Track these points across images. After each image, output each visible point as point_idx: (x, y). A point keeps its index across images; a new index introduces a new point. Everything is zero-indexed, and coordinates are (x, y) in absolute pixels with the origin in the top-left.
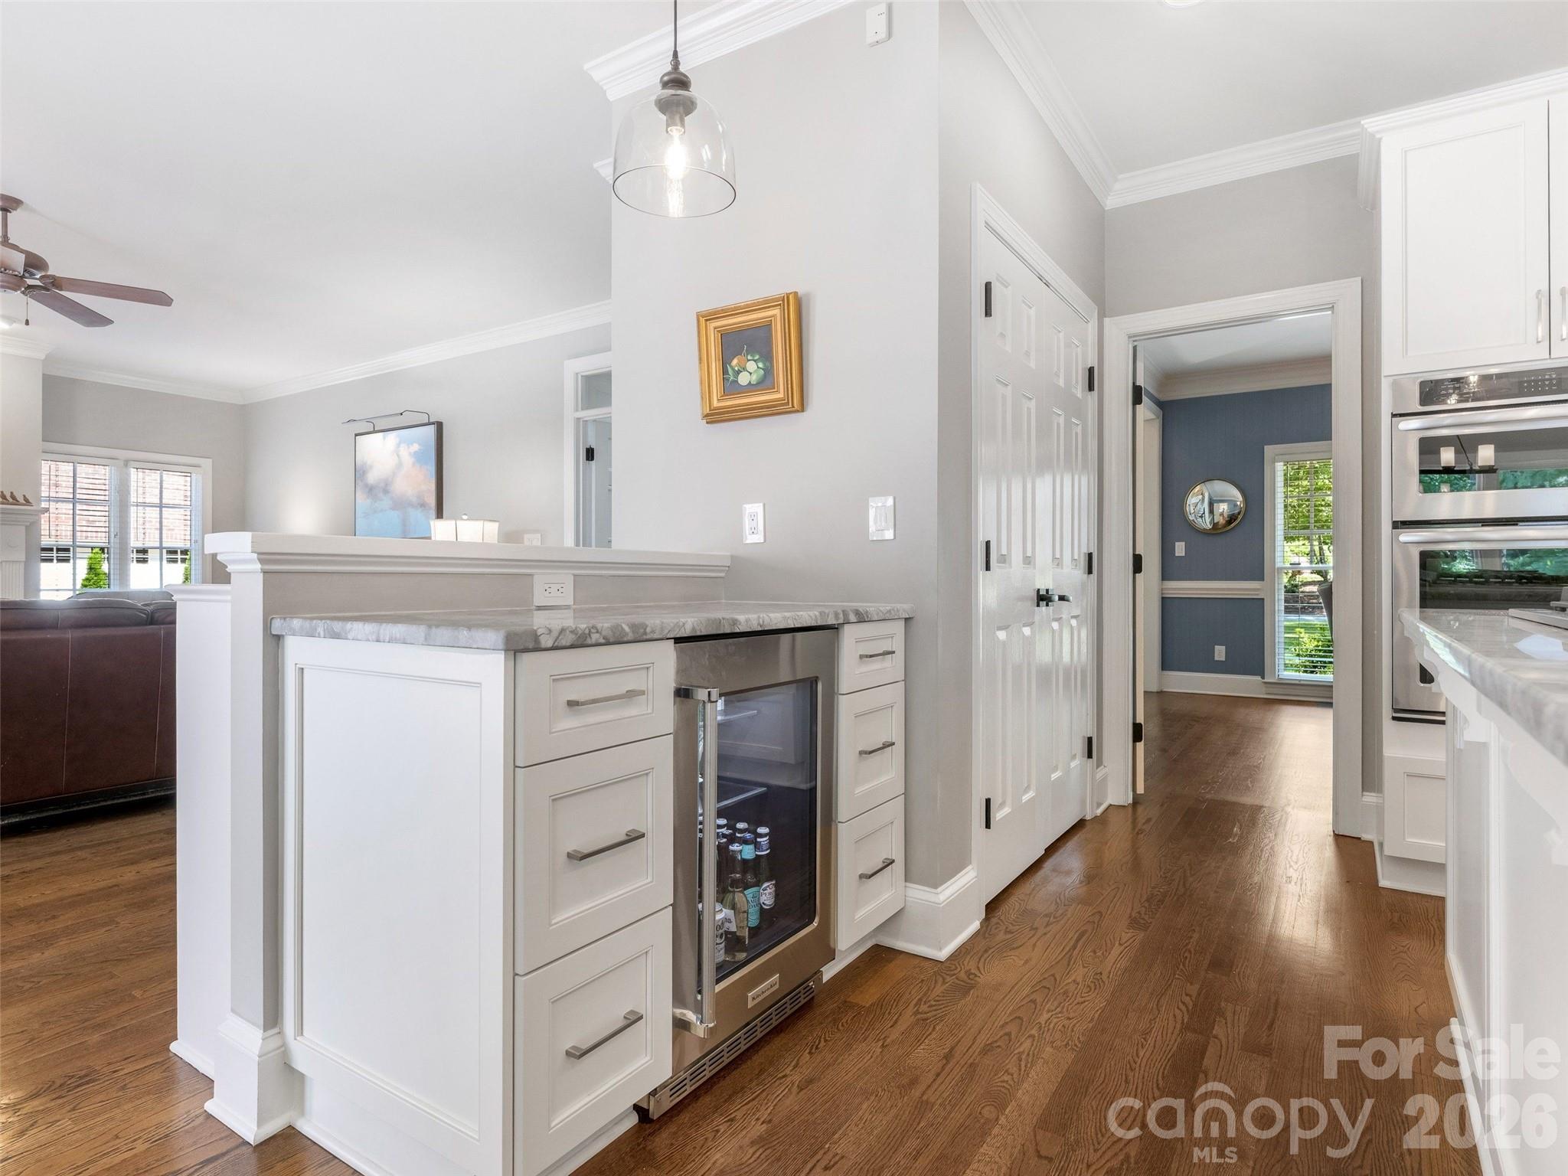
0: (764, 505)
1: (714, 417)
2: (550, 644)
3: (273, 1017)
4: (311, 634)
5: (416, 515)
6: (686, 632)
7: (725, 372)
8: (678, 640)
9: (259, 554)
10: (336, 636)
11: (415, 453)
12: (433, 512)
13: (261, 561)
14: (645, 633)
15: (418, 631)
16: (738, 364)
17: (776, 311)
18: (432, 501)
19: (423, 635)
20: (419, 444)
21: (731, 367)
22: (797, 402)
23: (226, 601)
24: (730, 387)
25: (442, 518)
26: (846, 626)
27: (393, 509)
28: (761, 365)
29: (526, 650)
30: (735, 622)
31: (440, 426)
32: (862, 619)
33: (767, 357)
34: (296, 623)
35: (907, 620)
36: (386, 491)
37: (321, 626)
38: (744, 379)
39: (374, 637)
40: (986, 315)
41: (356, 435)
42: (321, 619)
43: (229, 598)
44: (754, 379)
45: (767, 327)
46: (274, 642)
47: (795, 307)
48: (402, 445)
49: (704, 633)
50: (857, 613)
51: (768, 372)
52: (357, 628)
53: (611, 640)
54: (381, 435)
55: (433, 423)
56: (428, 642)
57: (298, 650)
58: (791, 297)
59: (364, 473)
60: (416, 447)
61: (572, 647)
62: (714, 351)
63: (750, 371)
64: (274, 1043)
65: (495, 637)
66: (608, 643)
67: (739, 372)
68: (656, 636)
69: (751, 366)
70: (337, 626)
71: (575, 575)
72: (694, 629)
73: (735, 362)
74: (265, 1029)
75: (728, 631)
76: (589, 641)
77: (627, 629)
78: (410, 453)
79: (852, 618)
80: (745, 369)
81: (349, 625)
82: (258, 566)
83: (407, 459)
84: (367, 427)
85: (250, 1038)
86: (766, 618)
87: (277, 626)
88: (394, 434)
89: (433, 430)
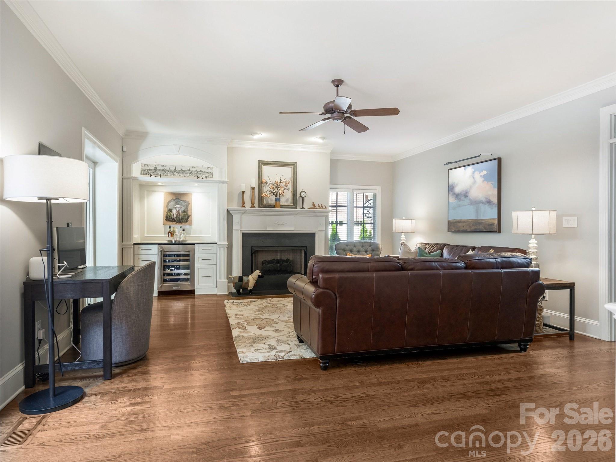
5: (485, 207)
11: (484, 176)
20: (487, 171)
27: (472, 205)
31: (499, 160)
41: (449, 170)
48: (476, 172)
54: (463, 168)
55: (496, 159)
84: (455, 165)
88: (471, 167)
89: (495, 163)
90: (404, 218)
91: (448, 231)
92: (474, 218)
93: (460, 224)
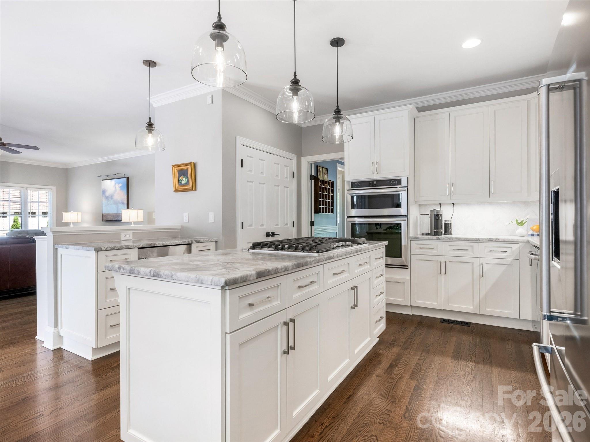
0: (188, 213)
1: (177, 191)
2: (104, 250)
3: (56, 325)
4: (63, 248)
5: (121, 206)
6: (141, 246)
7: (179, 180)
8: (139, 248)
9: (52, 232)
10: (67, 248)
12: (126, 207)
13: (53, 233)
14: (129, 247)
15: (81, 247)
16: (182, 178)
17: (189, 167)
18: (126, 202)
19: (81, 248)
20: (122, 184)
21: (180, 179)
22: (194, 188)
23: (46, 241)
24: (180, 184)
25: (129, 209)
26: (193, 244)
27: (114, 204)
28: (186, 179)
29: (99, 251)
30: (155, 244)
31: (128, 179)
32: (197, 242)
33: (187, 177)
34: (60, 246)
35: (216, 242)
36: (112, 198)
37: (64, 246)
38: (183, 182)
39: (73, 249)
40: (242, 167)
41: (102, 180)
42: (64, 245)
43: (46, 240)
44: (185, 182)
45: (187, 169)
46: (56, 249)
47: (194, 166)
48: (116, 184)
49: (146, 246)
50: (196, 241)
51: (188, 181)
52: (71, 247)
53: (120, 249)
54: (110, 180)
55: (126, 178)
56: (82, 249)
57: (60, 251)
58: (192, 164)
59: (105, 192)
60: (121, 185)
61: (110, 250)
62: (176, 175)
63: (184, 181)
64: (56, 331)
65: (93, 249)
66: (119, 249)
67: (182, 180)
68: (132, 248)
69: (184, 179)
70: (67, 246)
71: (133, 233)
72: (142, 246)
73: (181, 178)
74: (54, 328)
75: (153, 246)
76: (114, 249)
77: (124, 246)
78: (119, 187)
79: (194, 242)
80: (183, 180)
81: (69, 246)
82: (52, 234)
83: (118, 189)
84: (106, 178)
85: (51, 330)
86: (165, 243)
87: (56, 246)
88: (114, 180)
89: (125, 179)
90: (72, 212)
91: (103, 221)
92: (116, 213)
93: (109, 217)
